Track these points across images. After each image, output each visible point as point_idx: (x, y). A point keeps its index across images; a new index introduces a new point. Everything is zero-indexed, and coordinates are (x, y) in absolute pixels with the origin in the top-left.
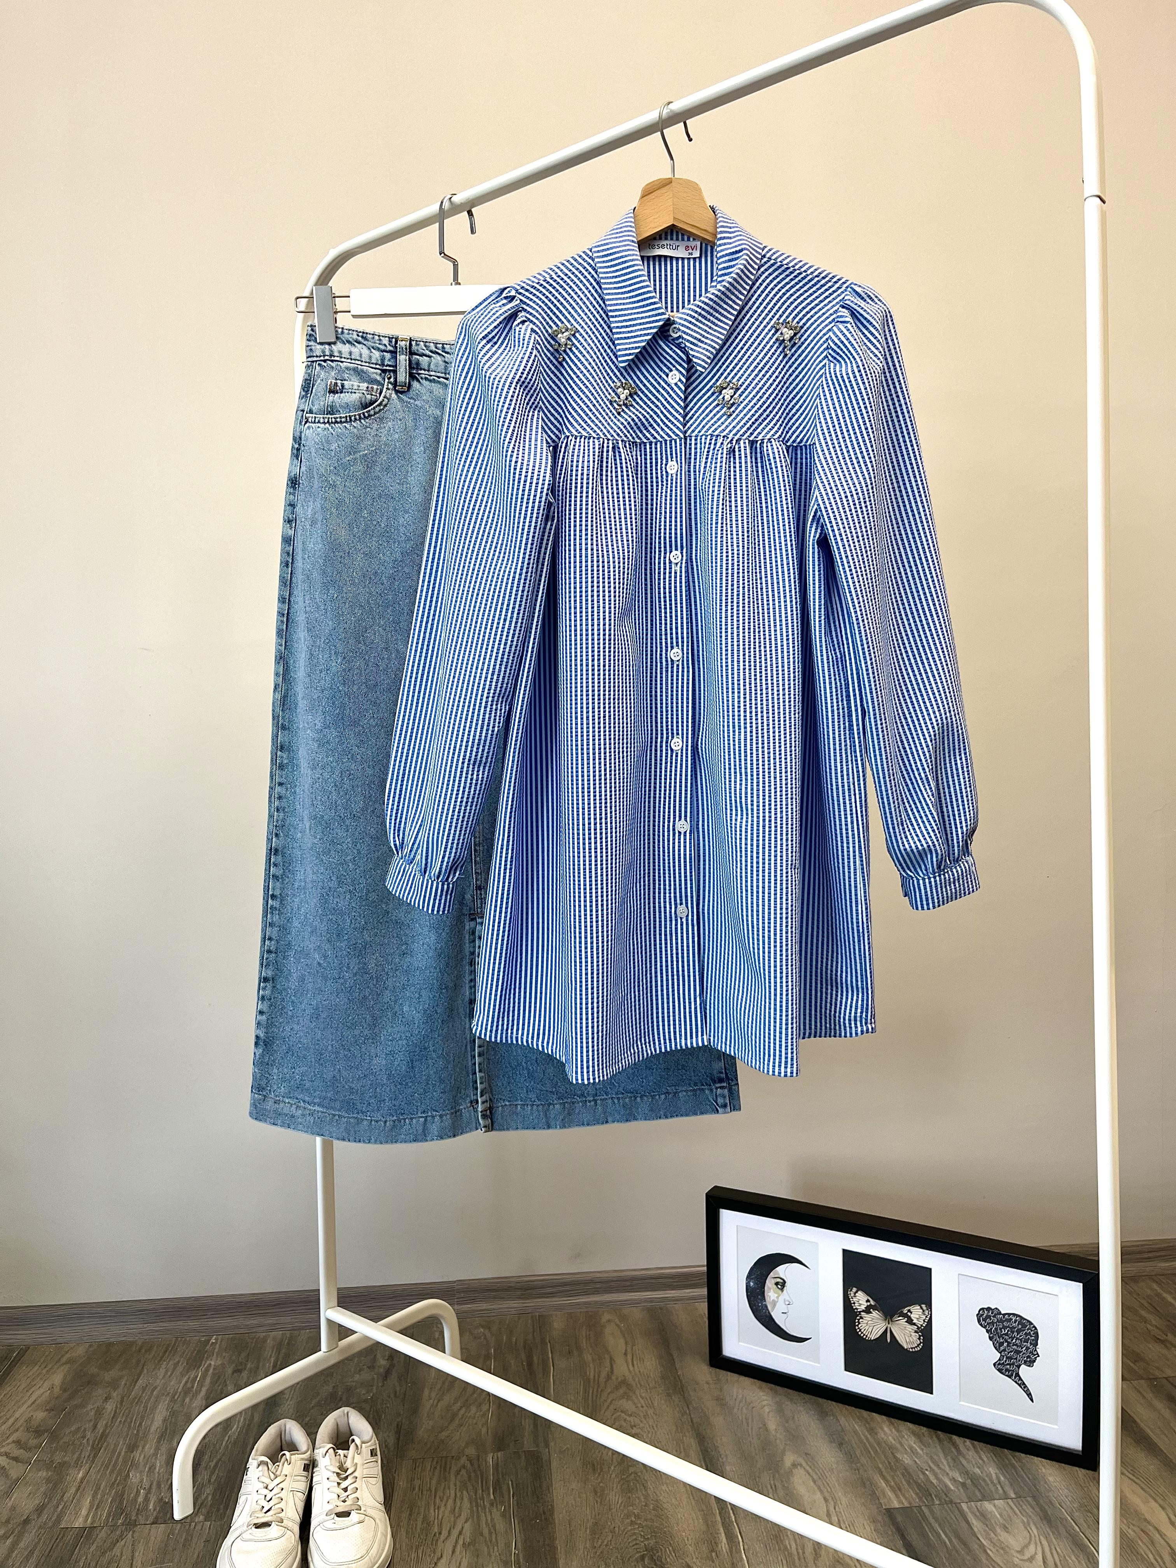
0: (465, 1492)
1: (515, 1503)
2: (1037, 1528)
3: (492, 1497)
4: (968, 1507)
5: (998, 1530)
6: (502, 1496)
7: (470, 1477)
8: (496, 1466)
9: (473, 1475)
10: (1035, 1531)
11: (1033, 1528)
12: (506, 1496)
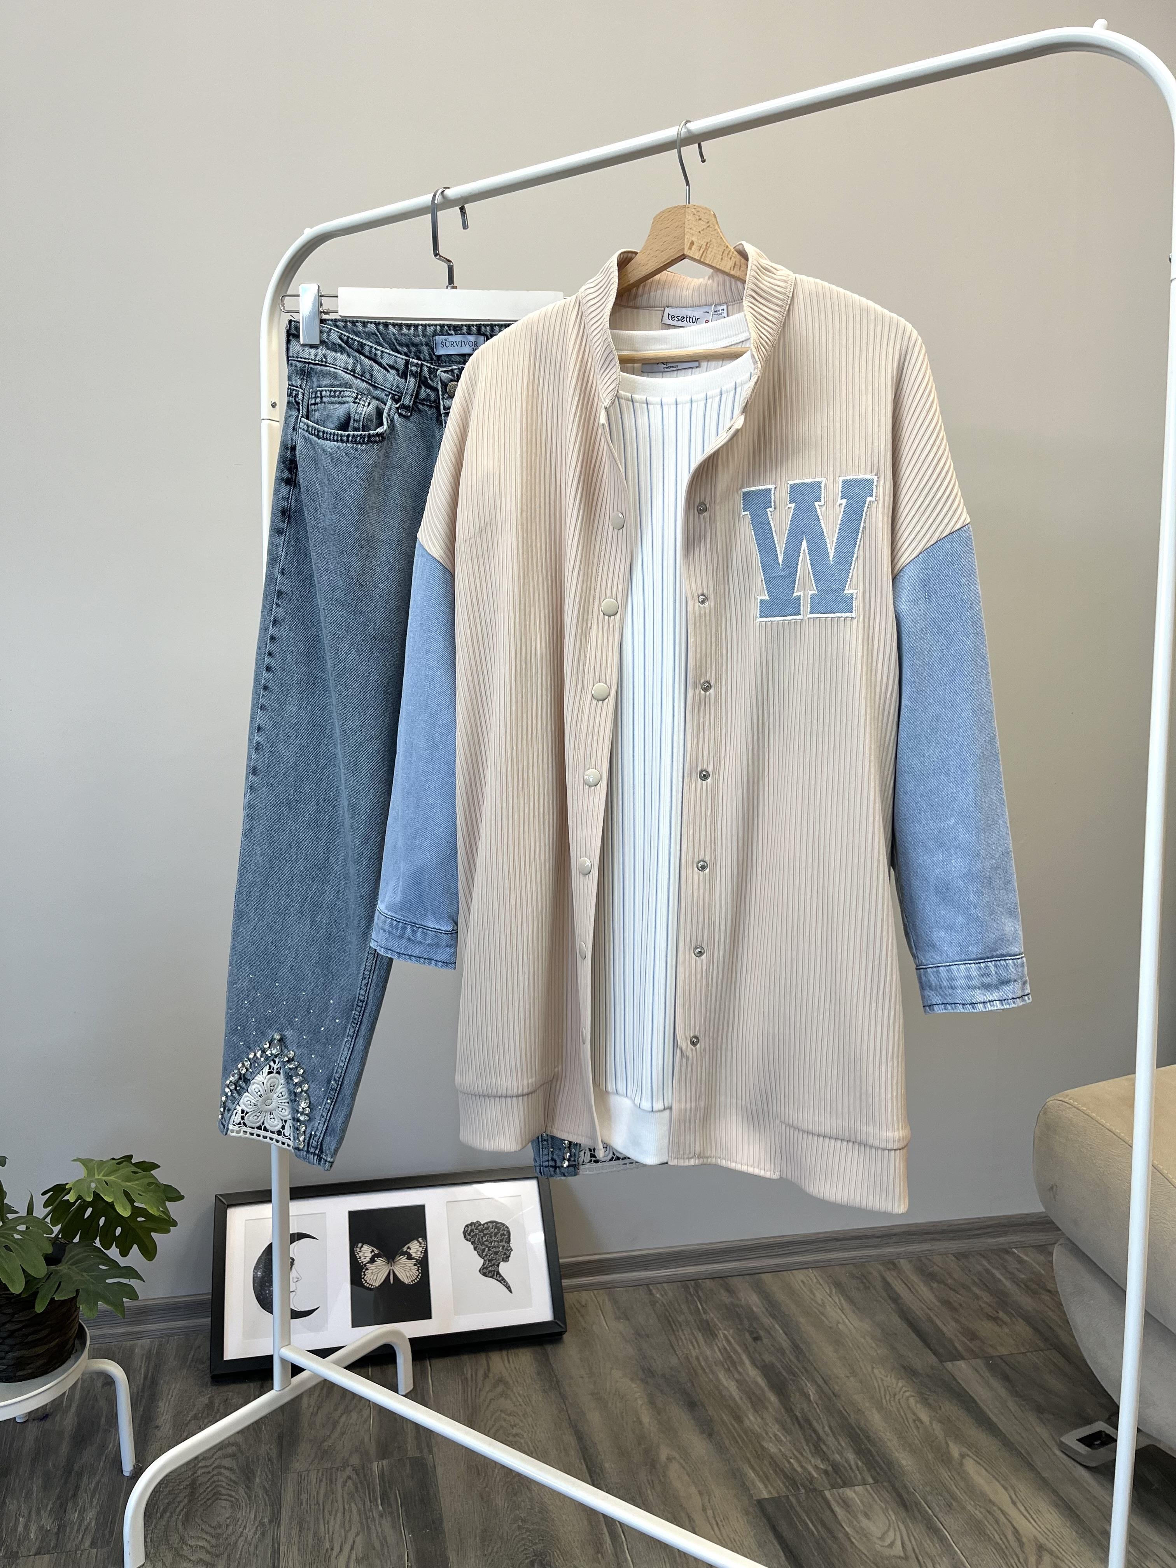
0: (353, 1505)
1: (404, 1514)
2: (895, 1514)
3: (381, 1508)
4: (831, 1494)
5: (861, 1517)
6: (390, 1505)
7: (356, 1488)
8: (382, 1476)
9: (359, 1485)
10: (893, 1517)
11: (891, 1513)
12: (394, 1507)
